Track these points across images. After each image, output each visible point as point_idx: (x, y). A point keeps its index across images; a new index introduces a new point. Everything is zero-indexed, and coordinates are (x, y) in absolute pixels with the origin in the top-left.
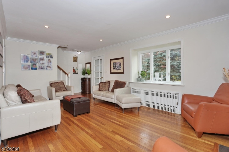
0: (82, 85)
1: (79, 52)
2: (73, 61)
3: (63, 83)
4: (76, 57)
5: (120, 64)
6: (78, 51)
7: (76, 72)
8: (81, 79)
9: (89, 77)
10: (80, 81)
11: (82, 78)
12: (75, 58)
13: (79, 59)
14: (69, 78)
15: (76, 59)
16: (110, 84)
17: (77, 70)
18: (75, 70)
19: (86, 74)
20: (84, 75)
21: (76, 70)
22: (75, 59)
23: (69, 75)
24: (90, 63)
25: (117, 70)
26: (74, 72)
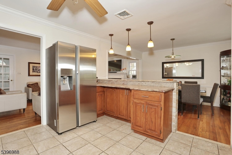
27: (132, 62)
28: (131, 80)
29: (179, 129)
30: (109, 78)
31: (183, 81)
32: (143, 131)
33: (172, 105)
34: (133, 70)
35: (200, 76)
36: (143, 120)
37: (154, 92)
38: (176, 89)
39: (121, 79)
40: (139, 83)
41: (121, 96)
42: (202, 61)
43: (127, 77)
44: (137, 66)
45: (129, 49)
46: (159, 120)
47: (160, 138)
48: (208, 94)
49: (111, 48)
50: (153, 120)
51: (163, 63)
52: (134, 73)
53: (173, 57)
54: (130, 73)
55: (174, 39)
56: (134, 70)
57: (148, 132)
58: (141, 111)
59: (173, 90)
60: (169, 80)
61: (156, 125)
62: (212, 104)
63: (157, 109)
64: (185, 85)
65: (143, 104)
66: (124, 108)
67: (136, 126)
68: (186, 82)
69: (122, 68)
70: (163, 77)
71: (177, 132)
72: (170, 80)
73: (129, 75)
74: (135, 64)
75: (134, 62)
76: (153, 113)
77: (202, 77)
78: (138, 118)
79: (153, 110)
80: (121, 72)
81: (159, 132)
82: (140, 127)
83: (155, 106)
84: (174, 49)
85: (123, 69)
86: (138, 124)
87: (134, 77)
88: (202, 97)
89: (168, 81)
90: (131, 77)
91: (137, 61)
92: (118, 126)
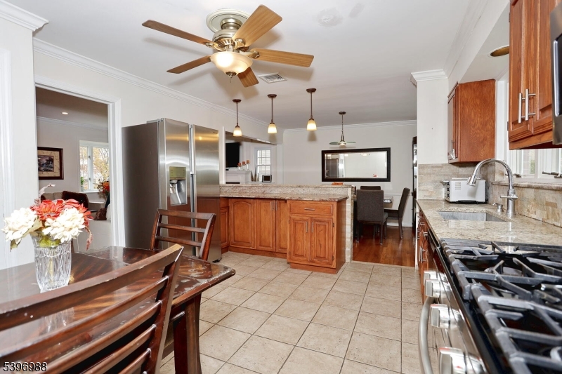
5: (51, 161)
27: (261, 149)
28: (261, 185)
29: (354, 258)
30: (227, 183)
31: (358, 185)
32: (307, 261)
33: (345, 222)
34: (263, 165)
35: (385, 176)
36: (307, 245)
37: (323, 203)
38: (350, 198)
39: (239, 183)
40: (293, 189)
41: (263, 213)
42: (388, 150)
43: (252, 180)
44: (273, 158)
45: (272, 130)
46: (330, 243)
47: (332, 267)
48: (395, 207)
49: (237, 126)
50: (322, 243)
51: (324, 153)
52: (267, 171)
53: (342, 144)
54: (258, 172)
55: (344, 113)
56: (266, 166)
57: (314, 262)
58: (303, 231)
59: (346, 198)
60: (336, 184)
61: (327, 249)
62: (400, 223)
63: (327, 226)
64: (362, 192)
65: (307, 220)
66: (269, 233)
67: (296, 255)
68: (362, 187)
69: (241, 161)
70: (324, 180)
71: (353, 262)
72: (338, 184)
73: (256, 175)
74: (268, 152)
75: (266, 149)
76: (322, 232)
77: (388, 179)
78: (299, 243)
79: (322, 227)
80: (239, 168)
81: (330, 258)
82: (302, 256)
83: (325, 221)
84: (345, 126)
85: (244, 163)
86: (299, 252)
87: (267, 178)
88: (386, 211)
89: (335, 186)
90: (261, 179)
91: (273, 147)
92: (262, 264)
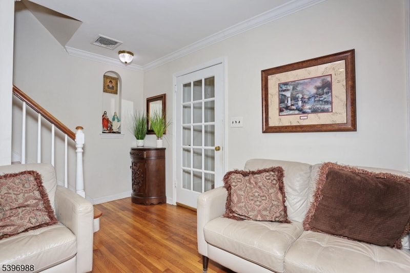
0: (134, 173)
1: (127, 55)
2: (105, 91)
3: (38, 178)
4: (114, 79)
5: (327, 86)
6: (123, 52)
7: (115, 129)
8: (130, 150)
9: (159, 144)
10: (129, 160)
11: (133, 149)
12: (111, 82)
13: (125, 85)
14: (80, 150)
15: (114, 84)
16: (285, 180)
17: (119, 121)
18: (111, 119)
19: (147, 136)
20: (142, 138)
21: (114, 119)
22: (111, 84)
23: (80, 137)
24: (162, 98)
25: (304, 116)
26: (107, 125)
